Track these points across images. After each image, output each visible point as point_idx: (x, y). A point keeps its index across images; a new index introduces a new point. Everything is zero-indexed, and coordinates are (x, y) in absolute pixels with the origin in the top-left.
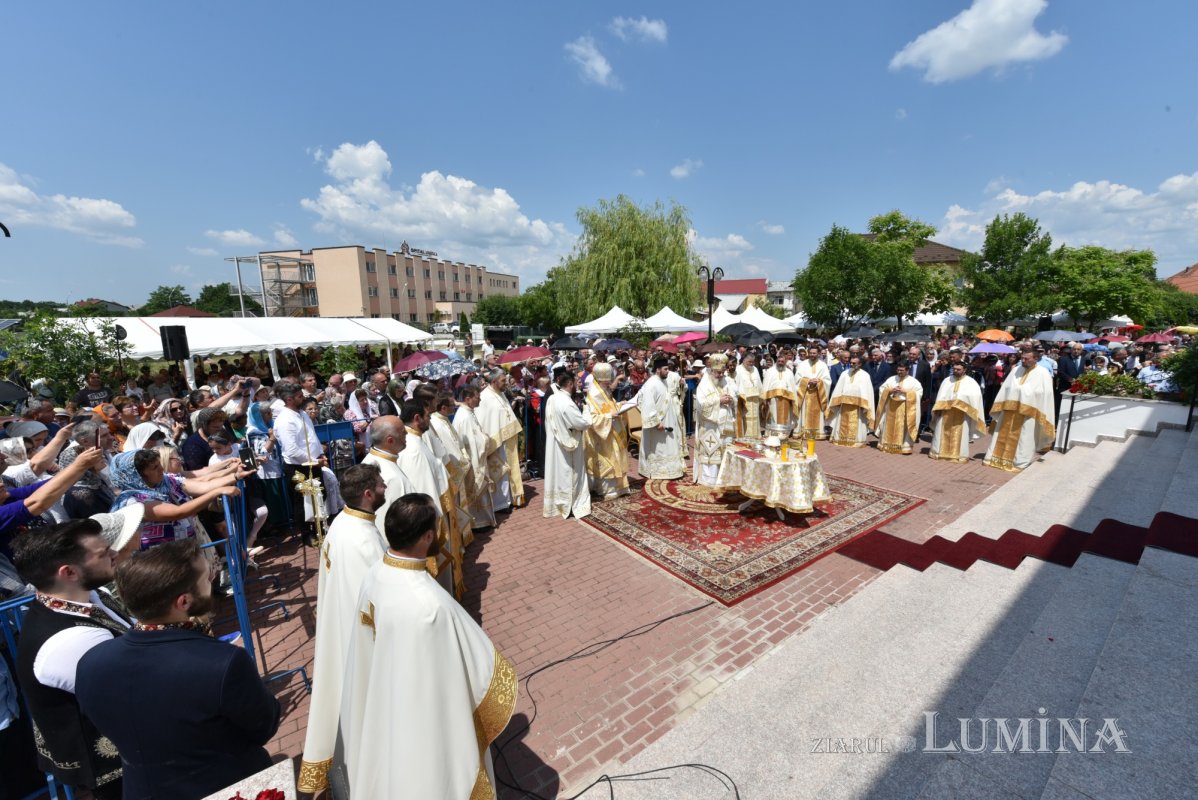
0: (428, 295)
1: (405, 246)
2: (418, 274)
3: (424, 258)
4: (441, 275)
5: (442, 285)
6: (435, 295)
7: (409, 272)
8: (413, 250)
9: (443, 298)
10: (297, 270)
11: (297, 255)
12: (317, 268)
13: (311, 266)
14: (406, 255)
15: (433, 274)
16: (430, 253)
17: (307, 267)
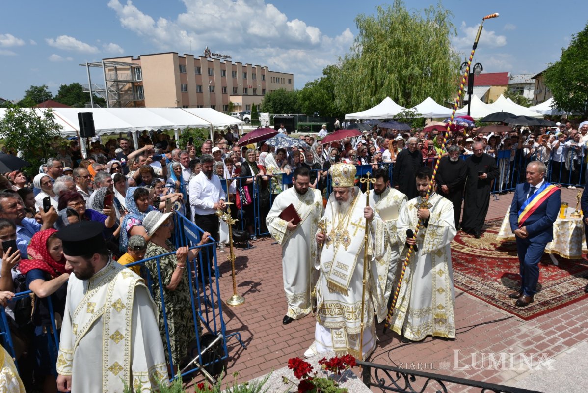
0: (224, 90)
1: (207, 52)
2: (217, 72)
3: (222, 61)
4: (234, 74)
5: (235, 82)
6: (230, 90)
7: (210, 73)
8: (213, 55)
9: (235, 93)
10: (129, 72)
11: (129, 60)
12: (143, 70)
13: (139, 68)
14: (209, 59)
15: (228, 73)
16: (226, 57)
17: (136, 70)
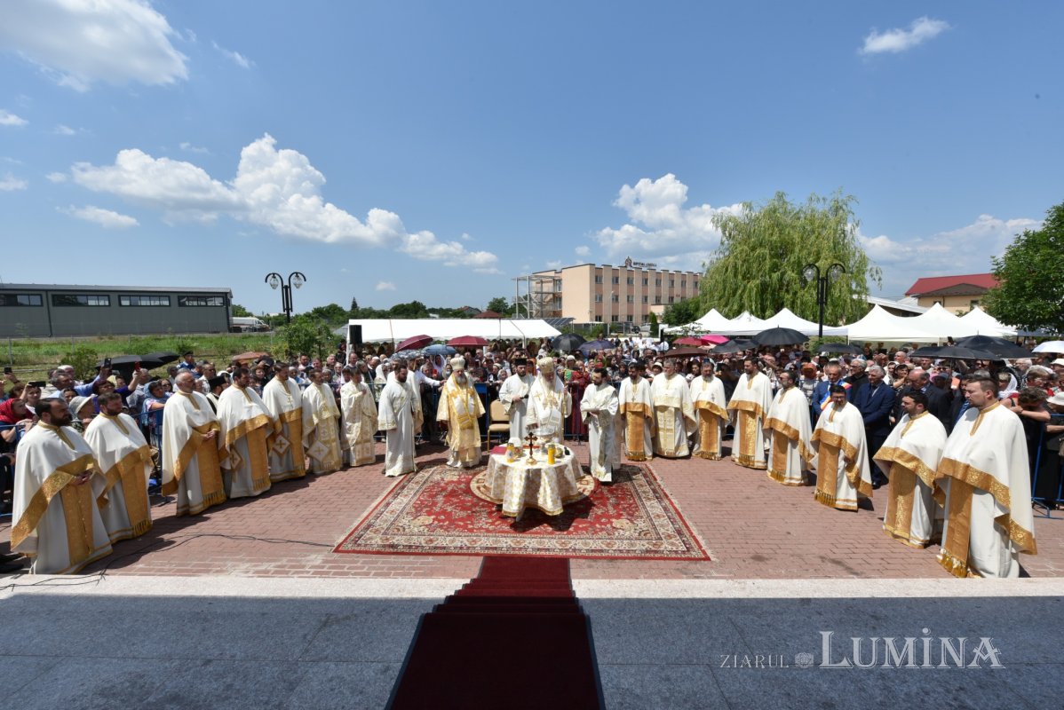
0: (645, 299)
1: (628, 262)
2: (637, 283)
3: (644, 269)
4: (658, 283)
5: (658, 291)
6: (651, 299)
7: (630, 281)
8: (635, 264)
9: (658, 302)
10: (552, 284)
11: (552, 274)
12: (563, 282)
13: (560, 280)
14: (629, 268)
15: (651, 282)
16: (650, 265)
17: (557, 282)
